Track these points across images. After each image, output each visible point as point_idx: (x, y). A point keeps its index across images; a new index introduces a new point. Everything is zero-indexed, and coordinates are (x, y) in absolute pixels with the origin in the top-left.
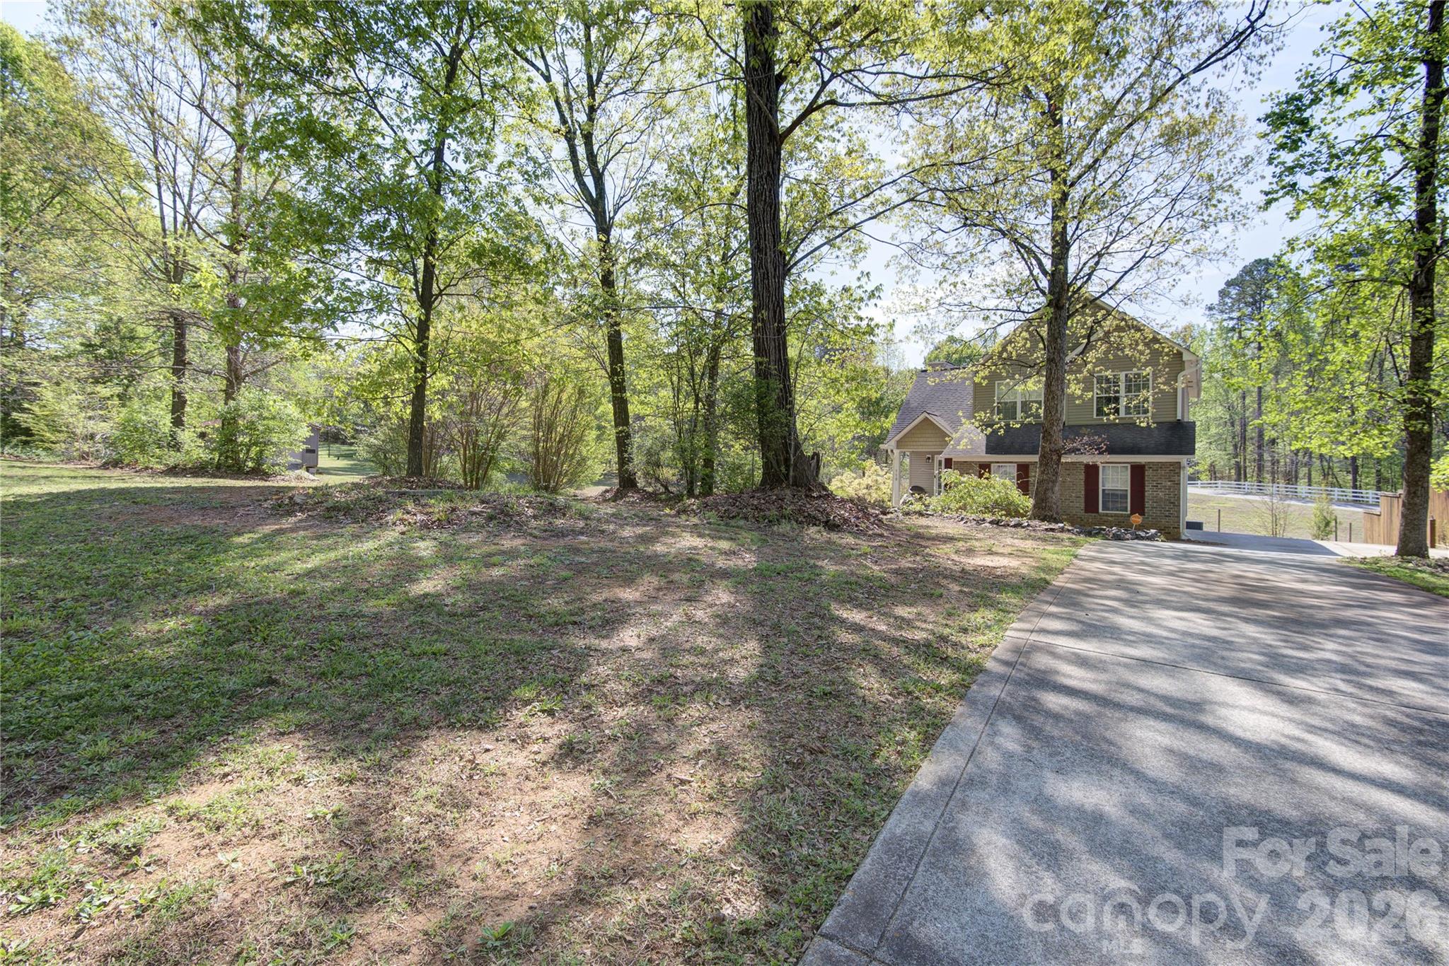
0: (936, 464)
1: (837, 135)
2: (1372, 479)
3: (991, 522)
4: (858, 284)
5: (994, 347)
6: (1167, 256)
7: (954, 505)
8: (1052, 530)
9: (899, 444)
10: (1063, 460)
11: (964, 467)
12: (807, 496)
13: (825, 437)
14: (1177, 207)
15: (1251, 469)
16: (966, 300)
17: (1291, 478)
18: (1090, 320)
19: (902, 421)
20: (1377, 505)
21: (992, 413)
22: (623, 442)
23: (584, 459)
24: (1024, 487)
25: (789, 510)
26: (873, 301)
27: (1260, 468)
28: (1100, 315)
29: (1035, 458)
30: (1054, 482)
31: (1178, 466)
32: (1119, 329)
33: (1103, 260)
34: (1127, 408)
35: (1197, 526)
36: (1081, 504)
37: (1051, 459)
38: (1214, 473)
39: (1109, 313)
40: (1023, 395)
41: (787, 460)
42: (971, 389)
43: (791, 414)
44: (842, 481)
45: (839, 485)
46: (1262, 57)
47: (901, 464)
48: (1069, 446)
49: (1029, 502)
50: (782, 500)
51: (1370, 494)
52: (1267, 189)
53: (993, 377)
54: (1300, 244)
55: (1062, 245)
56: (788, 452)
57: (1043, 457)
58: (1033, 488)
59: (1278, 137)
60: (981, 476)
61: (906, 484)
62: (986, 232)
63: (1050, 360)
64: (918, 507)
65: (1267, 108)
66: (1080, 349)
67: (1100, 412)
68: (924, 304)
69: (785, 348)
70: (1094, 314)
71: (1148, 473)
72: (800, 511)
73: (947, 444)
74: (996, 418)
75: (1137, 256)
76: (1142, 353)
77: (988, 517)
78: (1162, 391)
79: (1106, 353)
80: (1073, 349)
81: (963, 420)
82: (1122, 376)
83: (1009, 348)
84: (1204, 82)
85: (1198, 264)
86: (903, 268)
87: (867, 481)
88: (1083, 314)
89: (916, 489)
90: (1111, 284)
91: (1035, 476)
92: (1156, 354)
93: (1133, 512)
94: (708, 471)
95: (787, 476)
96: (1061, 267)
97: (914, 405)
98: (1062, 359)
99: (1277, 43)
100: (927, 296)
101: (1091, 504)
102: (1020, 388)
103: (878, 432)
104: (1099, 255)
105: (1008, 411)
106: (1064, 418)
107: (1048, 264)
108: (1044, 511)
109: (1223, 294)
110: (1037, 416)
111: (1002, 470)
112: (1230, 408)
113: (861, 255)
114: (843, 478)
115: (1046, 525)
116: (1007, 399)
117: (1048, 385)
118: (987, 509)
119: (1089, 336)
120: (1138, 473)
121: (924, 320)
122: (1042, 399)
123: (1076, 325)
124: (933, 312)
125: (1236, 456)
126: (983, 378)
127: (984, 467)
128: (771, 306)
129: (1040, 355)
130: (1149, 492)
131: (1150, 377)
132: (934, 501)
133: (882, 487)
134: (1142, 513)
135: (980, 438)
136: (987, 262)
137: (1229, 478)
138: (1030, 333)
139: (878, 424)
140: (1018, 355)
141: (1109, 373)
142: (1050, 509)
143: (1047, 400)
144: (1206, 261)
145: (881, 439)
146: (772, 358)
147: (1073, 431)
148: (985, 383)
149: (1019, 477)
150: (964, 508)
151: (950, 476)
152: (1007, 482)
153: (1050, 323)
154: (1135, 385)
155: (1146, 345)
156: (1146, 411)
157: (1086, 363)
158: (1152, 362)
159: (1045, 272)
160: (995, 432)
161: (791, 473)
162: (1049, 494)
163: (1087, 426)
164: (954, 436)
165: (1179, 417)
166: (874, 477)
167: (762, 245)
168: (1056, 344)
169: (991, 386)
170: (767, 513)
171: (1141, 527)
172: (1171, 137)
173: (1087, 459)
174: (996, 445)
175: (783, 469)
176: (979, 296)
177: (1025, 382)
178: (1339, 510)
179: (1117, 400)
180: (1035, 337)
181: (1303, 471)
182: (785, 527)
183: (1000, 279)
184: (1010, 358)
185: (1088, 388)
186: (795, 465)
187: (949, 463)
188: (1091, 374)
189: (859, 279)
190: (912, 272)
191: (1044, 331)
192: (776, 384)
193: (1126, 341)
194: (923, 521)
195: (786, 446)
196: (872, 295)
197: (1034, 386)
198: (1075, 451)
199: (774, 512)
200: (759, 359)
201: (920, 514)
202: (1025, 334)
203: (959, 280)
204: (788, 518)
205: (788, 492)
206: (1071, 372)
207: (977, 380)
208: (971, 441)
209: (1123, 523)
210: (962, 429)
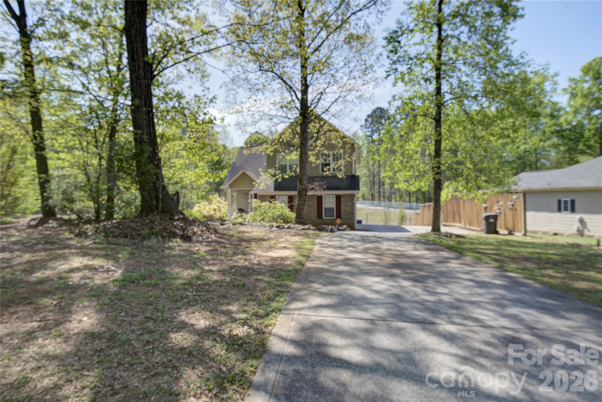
0: (250, 196)
1: (190, 8)
2: (414, 199)
3: (277, 227)
4: (203, 94)
5: (276, 136)
6: (349, 98)
7: (258, 218)
8: (304, 229)
9: (231, 186)
10: (308, 194)
11: (263, 198)
12: (170, 219)
13: (188, 182)
14: (352, 75)
15: (377, 195)
16: (261, 109)
17: (390, 199)
18: (318, 126)
19: (231, 173)
20: (418, 209)
21: (276, 170)
22: (44, 185)
23: (17, 199)
24: (291, 207)
25: (157, 229)
26: (212, 104)
27: (380, 195)
28: (322, 123)
29: (295, 193)
30: (304, 205)
31: (353, 196)
32: (330, 131)
33: (323, 96)
34: (334, 169)
35: (360, 222)
36: (315, 215)
37: (302, 193)
38: (364, 198)
39: (325, 123)
40: (290, 161)
41: (157, 197)
42: (266, 157)
43: (158, 167)
44: (200, 207)
45: (198, 209)
46: (383, 12)
47: (232, 196)
48: (311, 187)
49: (293, 215)
50: (153, 222)
51: (414, 204)
52: (387, 70)
53: (276, 151)
54: (397, 98)
55: (305, 87)
56: (157, 192)
57: (299, 192)
58: (295, 208)
59: (390, 47)
60: (271, 202)
61: (235, 206)
62: (270, 74)
63: (302, 144)
64: (240, 220)
65: (386, 34)
66: (314, 139)
67: (323, 171)
68: (240, 110)
69: (154, 127)
70: (319, 123)
71: (342, 199)
72: (165, 229)
73: (254, 186)
74: (277, 172)
75: (337, 96)
76: (339, 143)
77: (275, 224)
78: (347, 161)
79: (325, 142)
80: (311, 139)
81: (262, 173)
82: (331, 153)
83: (283, 137)
84: (362, 16)
85: (360, 103)
86: (229, 90)
87: (214, 206)
88: (315, 122)
89: (241, 210)
90: (326, 108)
91: (296, 203)
92: (345, 143)
93: (337, 218)
94: (110, 204)
95: (157, 207)
96: (305, 96)
97: (238, 165)
98: (306, 143)
99: (388, 7)
100: (242, 105)
101: (320, 216)
102: (288, 157)
103: (217, 180)
104: (321, 93)
105: (283, 169)
106: (308, 173)
107: (299, 95)
108: (300, 220)
109: (366, 120)
110: (295, 172)
111: (280, 199)
112: (369, 170)
113: (206, 79)
114: (201, 205)
115: (301, 227)
116: (283, 163)
117: (301, 156)
118: (275, 220)
119: (317, 133)
120: (338, 198)
121: (241, 119)
122: (298, 163)
123: (312, 127)
124: (245, 114)
125: (371, 190)
126: (271, 152)
127: (273, 197)
128: (143, 97)
129: (297, 140)
130: (343, 208)
131: (342, 155)
132: (248, 217)
133: (222, 209)
134: (340, 218)
135: (271, 182)
136: (271, 90)
137: (369, 200)
138: (292, 130)
139: (218, 175)
140: (287, 141)
141: (326, 152)
142: (303, 218)
143: (300, 164)
144: (363, 102)
145: (221, 183)
146: (145, 131)
147: (312, 179)
148: (271, 154)
149: (289, 202)
150: (263, 220)
151: (255, 203)
152: (283, 205)
153: (301, 125)
154: (336, 158)
155: (341, 139)
156: (341, 170)
157: (316, 146)
158: (343, 147)
159: (298, 99)
160: (277, 180)
161: (160, 205)
162: (302, 211)
163: (318, 177)
164: (258, 181)
165: (353, 173)
166: (218, 204)
167: (136, 58)
168: (304, 135)
169: (275, 156)
170: (142, 232)
171: (340, 225)
172: (350, 39)
173: (318, 193)
174: (279, 186)
175: (154, 202)
176: (267, 109)
177: (290, 155)
178: (407, 211)
179: (329, 165)
180: (294, 133)
181: (394, 196)
182: (153, 241)
183: (277, 101)
184: (283, 142)
185: (318, 159)
186: (163, 200)
187: (256, 196)
188: (319, 151)
189: (203, 91)
190: (234, 92)
191: (298, 129)
192: (148, 149)
193: (333, 137)
194: (243, 228)
195: (156, 189)
196: (211, 101)
197: (294, 156)
198: (313, 189)
199: (146, 231)
200: (136, 132)
201: (241, 224)
202: (290, 130)
203: (258, 98)
204: (157, 235)
205: (158, 217)
206: (311, 150)
207: (268, 152)
208: (266, 185)
209: (333, 223)
210: (261, 178)
